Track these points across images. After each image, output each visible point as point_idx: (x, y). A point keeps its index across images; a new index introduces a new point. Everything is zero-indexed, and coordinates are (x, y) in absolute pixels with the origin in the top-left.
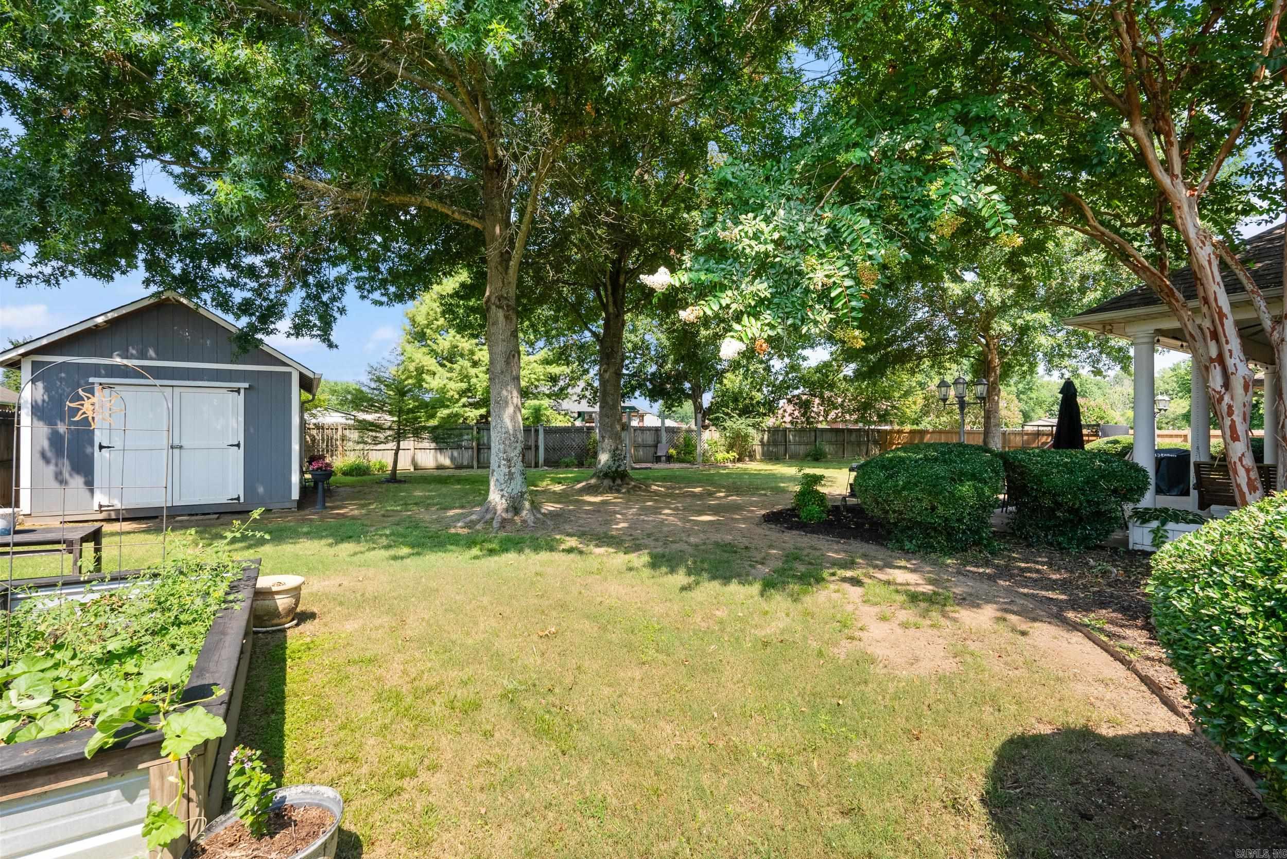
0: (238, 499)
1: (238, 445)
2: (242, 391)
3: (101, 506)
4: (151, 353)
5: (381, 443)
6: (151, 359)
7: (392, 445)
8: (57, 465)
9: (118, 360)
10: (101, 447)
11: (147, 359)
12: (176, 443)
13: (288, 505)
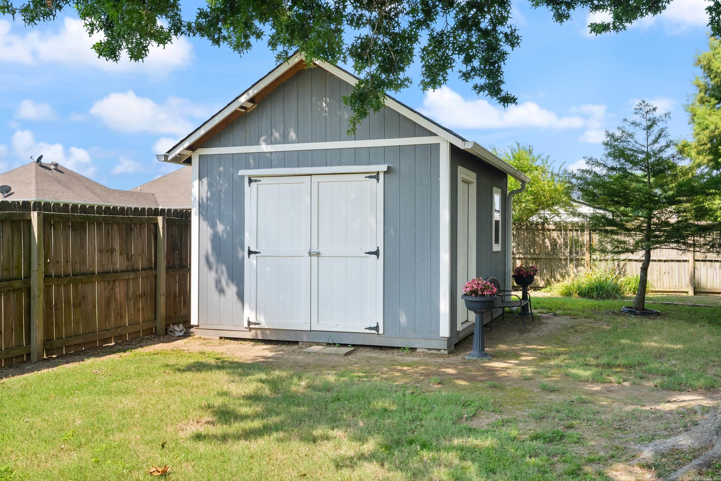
0: (377, 328)
1: (377, 253)
2: (381, 176)
3: (249, 323)
4: (293, 135)
5: (627, 250)
6: (293, 142)
7: (640, 254)
8: (217, 272)
9: (264, 148)
10: (250, 252)
11: (288, 142)
12: (314, 249)
13: (435, 344)
